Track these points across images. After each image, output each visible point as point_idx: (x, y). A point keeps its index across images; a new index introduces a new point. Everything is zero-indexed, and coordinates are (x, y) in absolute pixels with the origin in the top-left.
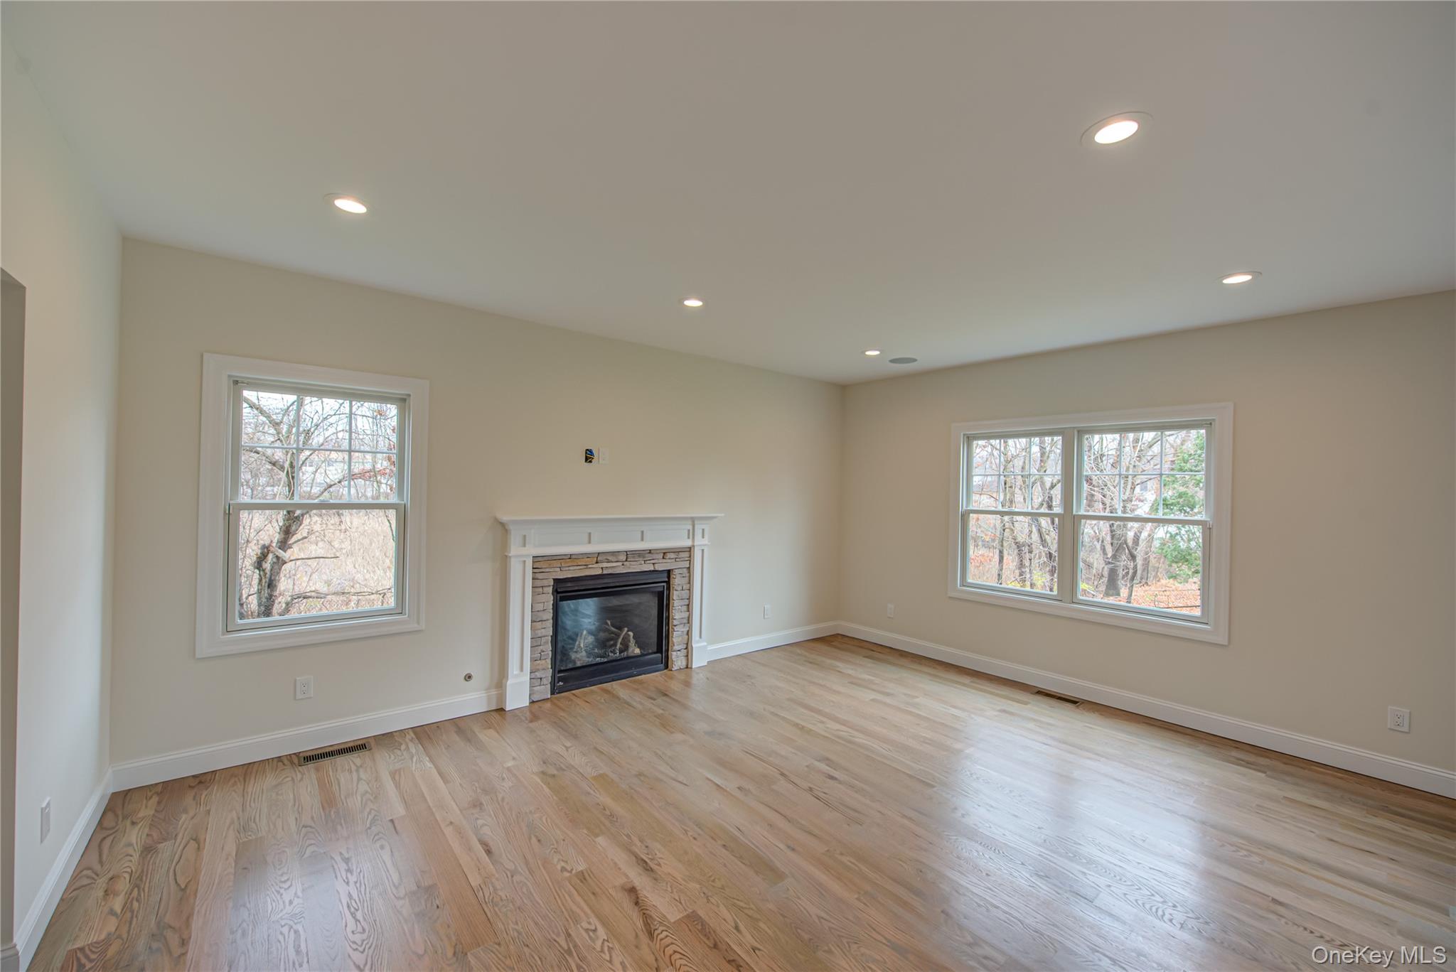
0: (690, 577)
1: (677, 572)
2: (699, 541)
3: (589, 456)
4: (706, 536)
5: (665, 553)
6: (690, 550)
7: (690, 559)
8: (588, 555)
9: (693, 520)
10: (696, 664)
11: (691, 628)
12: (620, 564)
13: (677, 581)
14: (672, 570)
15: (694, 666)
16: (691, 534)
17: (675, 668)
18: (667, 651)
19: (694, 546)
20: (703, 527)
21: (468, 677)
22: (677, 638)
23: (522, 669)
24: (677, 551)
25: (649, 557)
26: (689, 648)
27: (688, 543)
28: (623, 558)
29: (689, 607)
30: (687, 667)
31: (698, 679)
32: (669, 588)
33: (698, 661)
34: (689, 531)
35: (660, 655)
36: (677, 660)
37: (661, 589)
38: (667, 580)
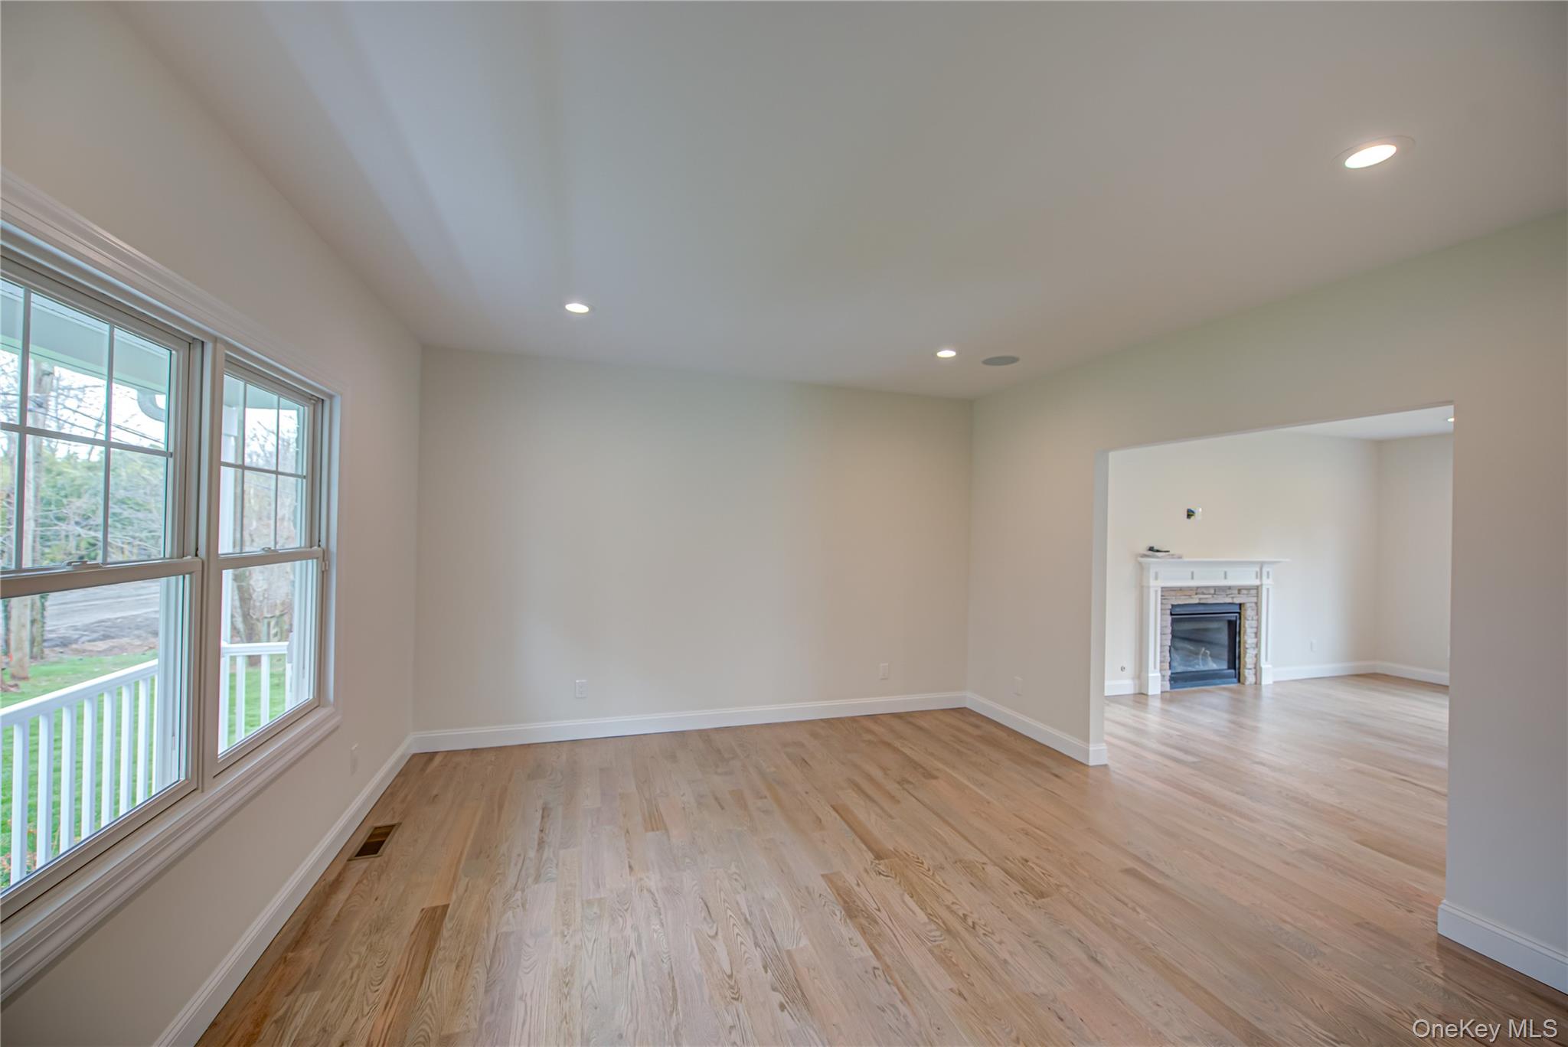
0: (1257, 610)
1: (1248, 605)
2: (1265, 581)
3: (1190, 514)
4: (1270, 576)
5: (1240, 590)
6: (1258, 588)
7: (1258, 595)
8: (1190, 589)
9: (1262, 564)
10: (1264, 682)
11: (1259, 651)
12: (1210, 596)
13: (1249, 613)
14: (1244, 604)
15: (1263, 683)
16: (1259, 575)
17: (1247, 683)
18: (1239, 668)
19: (1261, 585)
20: (1268, 569)
21: (1123, 669)
22: (1248, 659)
23: (1155, 668)
24: (1249, 589)
25: (1228, 592)
26: (1258, 668)
27: (1257, 582)
28: (1212, 591)
29: (1257, 635)
30: (1256, 683)
31: (1266, 693)
32: (1240, 618)
33: (1267, 680)
34: (1257, 573)
35: (1233, 671)
36: (1249, 675)
37: (1234, 619)
38: (1238, 611)
